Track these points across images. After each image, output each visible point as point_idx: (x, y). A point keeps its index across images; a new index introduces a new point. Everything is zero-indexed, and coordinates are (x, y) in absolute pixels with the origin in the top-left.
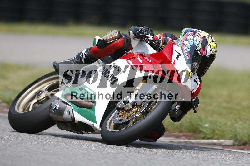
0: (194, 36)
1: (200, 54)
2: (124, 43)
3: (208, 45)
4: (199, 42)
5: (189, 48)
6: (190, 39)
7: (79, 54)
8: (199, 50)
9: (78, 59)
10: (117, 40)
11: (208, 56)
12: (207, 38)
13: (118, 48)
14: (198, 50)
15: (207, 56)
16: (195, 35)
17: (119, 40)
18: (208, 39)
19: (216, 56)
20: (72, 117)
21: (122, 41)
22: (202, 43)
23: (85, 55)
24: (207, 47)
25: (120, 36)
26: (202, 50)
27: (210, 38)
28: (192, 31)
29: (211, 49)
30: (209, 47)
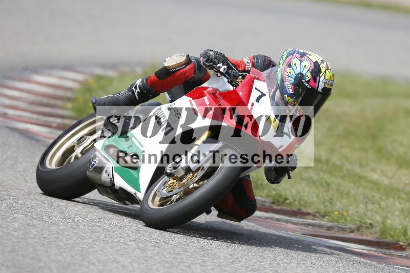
0: (301, 61)
1: (309, 87)
2: (195, 72)
3: (321, 75)
4: (309, 70)
5: (294, 78)
6: (295, 64)
7: (132, 86)
8: (308, 82)
9: (130, 93)
10: (185, 67)
11: (321, 91)
12: (319, 63)
13: (186, 78)
14: (306, 82)
15: (319, 90)
16: (302, 59)
17: (188, 67)
18: (321, 66)
19: (332, 91)
20: (111, 181)
21: (191, 69)
22: (312, 71)
23: (140, 87)
24: (320, 78)
25: (188, 61)
26: (312, 81)
27: (324, 65)
28: (298, 53)
29: (325, 80)
30: (323, 77)
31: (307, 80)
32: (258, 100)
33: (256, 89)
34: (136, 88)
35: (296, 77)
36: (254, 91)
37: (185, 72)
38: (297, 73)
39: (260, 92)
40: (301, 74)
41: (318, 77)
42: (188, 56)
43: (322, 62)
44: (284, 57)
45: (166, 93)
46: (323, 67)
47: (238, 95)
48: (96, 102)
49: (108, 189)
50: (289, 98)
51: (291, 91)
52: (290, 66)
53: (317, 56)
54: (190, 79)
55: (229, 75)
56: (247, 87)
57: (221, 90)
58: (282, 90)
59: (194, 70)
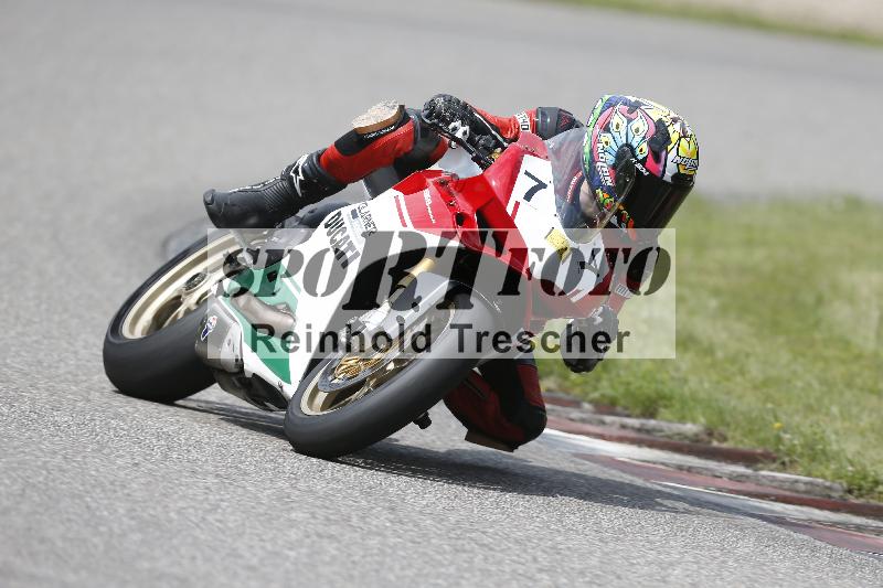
0: (629, 121)
1: (646, 173)
2: (415, 139)
3: (669, 147)
4: (644, 138)
5: (614, 154)
6: (617, 127)
7: (289, 168)
8: (643, 162)
9: (285, 184)
10: (394, 130)
11: (671, 181)
12: (667, 124)
13: (397, 153)
14: (638, 161)
15: (664, 179)
16: (632, 116)
18: (670, 129)
20: (237, 361)
21: (407, 134)
22: (651, 140)
23: (304, 171)
24: (667, 153)
25: (403, 117)
26: (650, 161)
27: (677, 126)
28: (625, 104)
29: (678, 158)
30: (674, 152)
31: (640, 157)
32: (528, 196)
33: (527, 173)
34: (296, 172)
35: (618, 153)
36: (521, 177)
37: (395, 141)
38: (620, 144)
39: (536, 180)
40: (628, 145)
41: (664, 153)
42: (402, 107)
43: (675, 121)
44: (598, 112)
45: (362, 182)
46: (674, 132)
47: (488, 187)
48: (213, 200)
49: (234, 378)
50: (606, 196)
51: (609, 182)
52: (607, 129)
53: (663, 108)
54: (406, 154)
55: (475, 145)
56: (508, 169)
57: (462, 176)
58: (592, 179)
59: (413, 136)
